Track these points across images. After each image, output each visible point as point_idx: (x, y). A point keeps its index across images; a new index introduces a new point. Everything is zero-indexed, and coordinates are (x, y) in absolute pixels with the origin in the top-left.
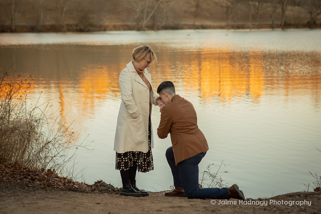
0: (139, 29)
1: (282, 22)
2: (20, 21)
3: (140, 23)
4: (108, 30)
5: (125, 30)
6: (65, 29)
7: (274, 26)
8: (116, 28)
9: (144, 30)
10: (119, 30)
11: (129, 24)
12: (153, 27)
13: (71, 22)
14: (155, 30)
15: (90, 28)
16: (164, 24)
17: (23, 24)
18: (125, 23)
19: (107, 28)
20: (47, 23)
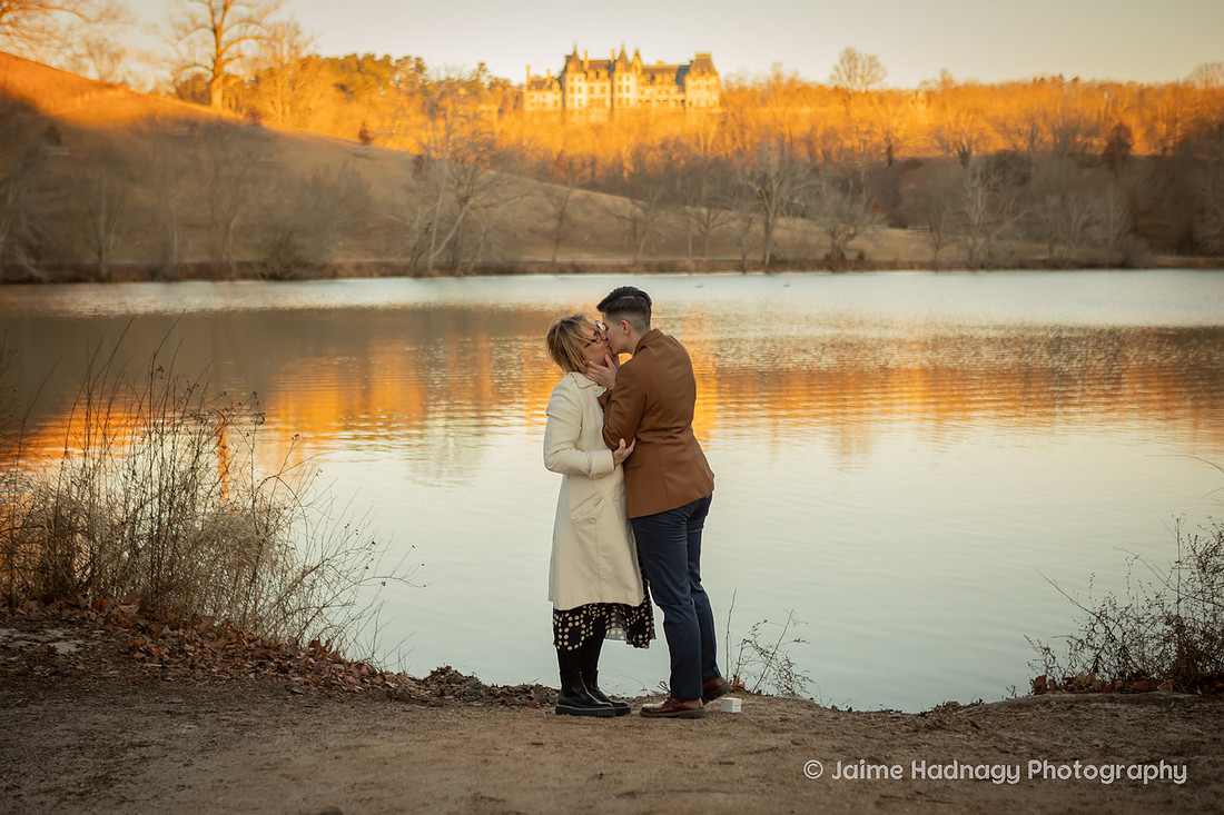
0: (419, 273)
1: (765, 256)
2: (119, 253)
3: (421, 260)
4: (342, 277)
5: (383, 275)
6: (233, 274)
7: (746, 267)
8: (361, 271)
9: (431, 276)
10: (371, 276)
11: (393, 260)
12: (452, 268)
13: (250, 257)
14: (459, 276)
15: (298, 271)
16: (479, 260)
17: (129, 261)
18: (384, 260)
19: (340, 272)
20: (188, 260)
